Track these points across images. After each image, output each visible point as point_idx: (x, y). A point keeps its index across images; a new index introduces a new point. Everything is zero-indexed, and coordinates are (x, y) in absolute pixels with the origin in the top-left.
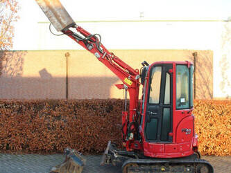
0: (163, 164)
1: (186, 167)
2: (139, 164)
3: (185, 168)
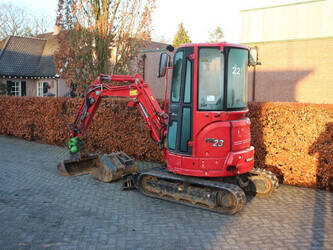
1: (207, 191)
2: (159, 179)
3: (205, 193)
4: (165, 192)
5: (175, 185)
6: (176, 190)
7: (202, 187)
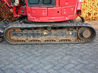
0: (45, 28)
1: (68, 30)
2: (22, 29)
3: (67, 32)
4: (32, 38)
5: (40, 31)
6: (42, 35)
7: (61, 28)
